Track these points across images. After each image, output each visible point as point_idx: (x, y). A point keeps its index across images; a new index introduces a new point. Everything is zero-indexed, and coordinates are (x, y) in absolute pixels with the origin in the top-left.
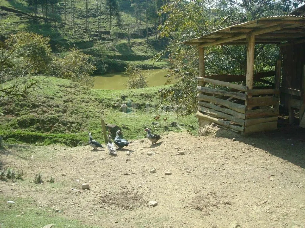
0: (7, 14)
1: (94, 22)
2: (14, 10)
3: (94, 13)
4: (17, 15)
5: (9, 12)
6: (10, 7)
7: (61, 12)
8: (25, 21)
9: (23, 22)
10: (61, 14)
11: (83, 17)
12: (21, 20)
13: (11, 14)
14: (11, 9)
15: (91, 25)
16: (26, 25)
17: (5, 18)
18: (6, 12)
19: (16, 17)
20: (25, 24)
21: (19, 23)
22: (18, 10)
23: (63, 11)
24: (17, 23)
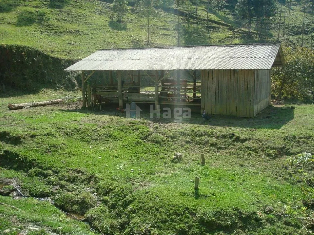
0: (218, 28)
1: (307, 40)
2: (223, 24)
3: (306, 29)
4: (229, 29)
5: (220, 26)
6: (219, 20)
7: (269, 27)
8: (239, 35)
9: (237, 37)
10: (269, 29)
11: (294, 34)
12: (234, 34)
13: (223, 28)
14: (220, 23)
15: (306, 43)
16: (240, 41)
17: (217, 32)
18: (217, 25)
19: (228, 31)
20: (239, 39)
21: (233, 38)
22: (228, 24)
23: (271, 26)
24: (231, 37)
